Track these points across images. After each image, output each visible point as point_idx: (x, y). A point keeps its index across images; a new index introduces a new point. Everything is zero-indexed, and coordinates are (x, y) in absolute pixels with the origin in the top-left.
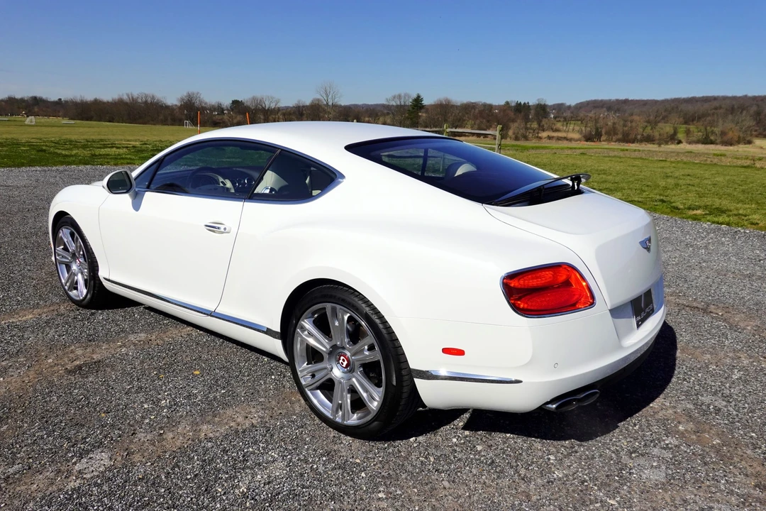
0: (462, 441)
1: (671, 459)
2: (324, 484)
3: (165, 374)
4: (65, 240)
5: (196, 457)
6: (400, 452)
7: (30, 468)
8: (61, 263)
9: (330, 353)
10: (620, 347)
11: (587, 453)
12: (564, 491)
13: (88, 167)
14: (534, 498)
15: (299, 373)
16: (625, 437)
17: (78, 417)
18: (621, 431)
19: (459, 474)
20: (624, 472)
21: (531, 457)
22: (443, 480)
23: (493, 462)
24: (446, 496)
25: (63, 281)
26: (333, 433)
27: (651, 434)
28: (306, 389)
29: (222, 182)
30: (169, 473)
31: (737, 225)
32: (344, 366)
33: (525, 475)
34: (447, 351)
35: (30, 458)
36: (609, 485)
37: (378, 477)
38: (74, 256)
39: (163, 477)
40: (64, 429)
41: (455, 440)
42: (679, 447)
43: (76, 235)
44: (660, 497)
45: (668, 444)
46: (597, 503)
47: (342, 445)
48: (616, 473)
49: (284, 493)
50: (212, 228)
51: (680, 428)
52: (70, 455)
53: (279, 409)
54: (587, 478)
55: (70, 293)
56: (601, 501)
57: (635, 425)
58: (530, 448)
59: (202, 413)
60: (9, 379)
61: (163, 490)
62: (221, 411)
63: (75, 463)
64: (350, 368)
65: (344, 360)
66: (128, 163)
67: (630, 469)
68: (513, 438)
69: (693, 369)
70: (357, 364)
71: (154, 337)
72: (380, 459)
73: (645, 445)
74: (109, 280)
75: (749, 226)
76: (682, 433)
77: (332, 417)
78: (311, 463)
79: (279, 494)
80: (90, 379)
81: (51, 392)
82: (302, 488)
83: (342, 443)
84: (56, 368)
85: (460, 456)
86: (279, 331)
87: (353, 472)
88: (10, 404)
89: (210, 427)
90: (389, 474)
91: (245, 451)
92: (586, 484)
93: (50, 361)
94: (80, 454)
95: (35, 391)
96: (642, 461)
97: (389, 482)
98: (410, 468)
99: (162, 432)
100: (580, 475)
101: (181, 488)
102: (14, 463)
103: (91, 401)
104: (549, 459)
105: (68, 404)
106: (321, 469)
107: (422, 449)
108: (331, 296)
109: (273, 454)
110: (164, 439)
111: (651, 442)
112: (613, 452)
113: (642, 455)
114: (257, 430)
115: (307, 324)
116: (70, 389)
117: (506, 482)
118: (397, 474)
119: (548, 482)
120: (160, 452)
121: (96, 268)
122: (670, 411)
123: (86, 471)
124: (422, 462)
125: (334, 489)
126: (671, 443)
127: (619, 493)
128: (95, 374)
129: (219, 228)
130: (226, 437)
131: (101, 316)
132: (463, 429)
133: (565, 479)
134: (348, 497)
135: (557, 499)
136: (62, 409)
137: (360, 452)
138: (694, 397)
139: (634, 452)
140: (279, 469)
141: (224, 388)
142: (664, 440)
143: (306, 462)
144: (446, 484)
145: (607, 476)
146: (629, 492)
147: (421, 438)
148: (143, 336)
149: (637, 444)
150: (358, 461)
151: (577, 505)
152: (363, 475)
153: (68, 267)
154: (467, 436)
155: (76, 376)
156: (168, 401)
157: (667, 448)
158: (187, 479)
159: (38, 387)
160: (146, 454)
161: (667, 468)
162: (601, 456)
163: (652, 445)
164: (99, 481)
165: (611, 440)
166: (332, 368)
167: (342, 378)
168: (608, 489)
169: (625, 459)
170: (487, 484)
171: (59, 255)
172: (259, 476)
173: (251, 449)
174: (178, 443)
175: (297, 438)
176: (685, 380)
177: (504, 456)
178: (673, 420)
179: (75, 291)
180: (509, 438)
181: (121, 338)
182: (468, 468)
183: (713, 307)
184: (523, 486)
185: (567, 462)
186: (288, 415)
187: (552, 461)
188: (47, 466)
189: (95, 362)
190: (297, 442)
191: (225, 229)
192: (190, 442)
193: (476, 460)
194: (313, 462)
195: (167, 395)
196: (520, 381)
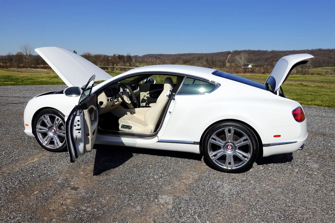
1: (314, 162)
6: (252, 174)
11: (295, 164)
12: (303, 174)
14: (299, 177)
15: (210, 155)
17: (131, 188)
19: (275, 176)
21: (285, 168)
23: (278, 171)
24: (279, 181)
28: (213, 161)
32: (230, 149)
33: (290, 172)
34: (275, 136)
35: (138, 204)
36: (310, 170)
37: (257, 181)
39: (196, 197)
42: (312, 159)
43: (57, 117)
46: (313, 174)
47: (234, 176)
52: (152, 199)
53: (198, 171)
54: (304, 170)
58: (281, 166)
61: (203, 200)
62: (181, 175)
63: (159, 201)
64: (233, 149)
65: (230, 147)
67: (309, 166)
68: (274, 164)
70: (237, 147)
72: (250, 177)
76: (308, 155)
79: (238, 192)
81: (104, 183)
82: (242, 189)
85: (268, 172)
86: (199, 141)
87: (248, 182)
89: (185, 180)
94: (155, 198)
96: (309, 163)
97: (261, 182)
98: (260, 177)
99: (172, 185)
100: (301, 169)
103: (127, 182)
105: (119, 185)
106: (239, 183)
107: (256, 172)
108: (228, 125)
109: (219, 183)
114: (202, 178)
115: (214, 137)
116: (111, 181)
117: (288, 175)
119: (297, 173)
127: (314, 171)
130: (196, 182)
132: (258, 165)
133: (299, 171)
137: (241, 177)
140: (227, 186)
142: (307, 158)
144: (275, 179)
145: (307, 168)
149: (303, 160)
150: (245, 179)
152: (252, 182)
154: (262, 167)
155: (104, 176)
162: (299, 164)
165: (296, 160)
167: (230, 153)
169: (305, 164)
170: (284, 176)
174: (183, 187)
184: (293, 175)
185: (294, 167)
186: (204, 172)
187: (291, 168)
188: (150, 204)
193: (274, 171)
194: (233, 182)
196: (296, 142)
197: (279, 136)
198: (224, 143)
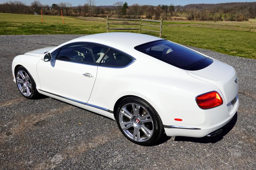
0: (176, 145)
1: (242, 148)
2: (136, 162)
3: (69, 124)
4: (21, 75)
5: (91, 155)
6: (157, 150)
7: (36, 162)
8: (19, 83)
9: (132, 119)
10: (229, 116)
11: (216, 147)
12: (211, 161)
14: (203, 164)
15: (121, 125)
16: (226, 142)
17: (45, 142)
18: (225, 139)
19: (178, 157)
20: (228, 154)
21: (199, 150)
22: (173, 159)
23: (187, 152)
24: (175, 164)
25: (20, 90)
26: (133, 144)
27: (234, 140)
28: (123, 130)
29: (79, 54)
30: (84, 161)
31: (248, 57)
32: (138, 123)
33: (198, 156)
34: (176, 119)
35: (34, 158)
36: (225, 158)
37: (152, 159)
38: (24, 80)
39: (83, 162)
40: (42, 147)
41: (173, 145)
42: (243, 144)
43: (26, 74)
44: (240, 161)
45: (240, 143)
46: (222, 164)
47: (138, 148)
48: (226, 154)
49: (124, 166)
50: (86, 75)
51: (243, 137)
52: (48, 156)
53: (113, 136)
54: (218, 156)
55: (23, 94)
56: (223, 164)
57: (229, 137)
58: (197, 146)
59: (87, 138)
60: (14, 129)
61: (84, 167)
62: (94, 138)
63: (51, 159)
64: (140, 123)
65: (137, 121)
66: (20, 34)
67: (230, 153)
68: (191, 143)
69: (243, 116)
70: (143, 123)
71: (60, 110)
72: (151, 152)
73: (233, 144)
74: (41, 90)
76: (244, 139)
77: (133, 139)
78: (129, 155)
79: (123, 166)
80: (43, 127)
81: (32, 133)
82: (130, 164)
83: (137, 147)
84: (29, 124)
85: (176, 150)
86: (113, 111)
87: (144, 157)
88: (19, 138)
89: (92, 143)
90: (156, 158)
91: (107, 152)
92: (217, 158)
93: (26, 121)
94: (51, 156)
95: (25, 133)
96: (233, 149)
97: (156, 160)
98: (161, 155)
99: (76, 146)
100: (215, 155)
101: (90, 166)
102: (30, 160)
103: (47, 136)
104: (204, 150)
105: (39, 137)
106: (133, 157)
107: (163, 148)
108: (134, 101)
109: (116, 152)
110: (78, 149)
111: (235, 143)
112: (224, 147)
113: (233, 148)
114: (108, 144)
115: (124, 109)
116: (38, 132)
117: (192, 159)
118: (158, 157)
119: (206, 158)
120: (78, 154)
121: (35, 86)
122: (239, 132)
123: (56, 162)
124: (165, 153)
125: (140, 164)
126: (241, 143)
127: (228, 161)
128: (44, 125)
129: (89, 76)
130: (98, 147)
131: (37, 102)
132: (174, 140)
133: (211, 157)
134: (145, 166)
135: (210, 164)
136: (38, 139)
137: (144, 150)
138: (245, 126)
139: (230, 147)
140: (119, 158)
141: (91, 129)
142: (239, 142)
143: (128, 155)
144: (174, 160)
145: (223, 155)
146: (231, 160)
147: (162, 145)
148: (55, 110)
149: (230, 144)
150: (144, 154)
151: (216, 165)
152: (147, 158)
153: (22, 85)
154: (176, 143)
155: (38, 126)
156: (74, 135)
157: (240, 145)
158: (91, 163)
159: (26, 131)
160: (74, 154)
161: (241, 152)
162: (220, 148)
163: (235, 144)
164: (62, 165)
165: (222, 143)
166: (133, 123)
167: (137, 127)
168: (224, 159)
169: (228, 149)
170: (187, 160)
171: (18, 80)
172: (114, 161)
173: (108, 151)
174: (83, 150)
175: (122, 146)
176: (241, 120)
177: (190, 150)
178: (240, 135)
179: (25, 93)
180: (190, 143)
181: (48, 111)
182: (180, 154)
183: (246, 92)
184: (198, 160)
185: (210, 151)
186: (116, 138)
187: (205, 151)
188: (42, 161)
189: (43, 121)
190: (123, 148)
191: (91, 76)
192: (87, 149)
193: (182, 151)
194: (130, 155)
195: (73, 132)
196: (200, 129)
197: (181, 120)
198: (132, 117)
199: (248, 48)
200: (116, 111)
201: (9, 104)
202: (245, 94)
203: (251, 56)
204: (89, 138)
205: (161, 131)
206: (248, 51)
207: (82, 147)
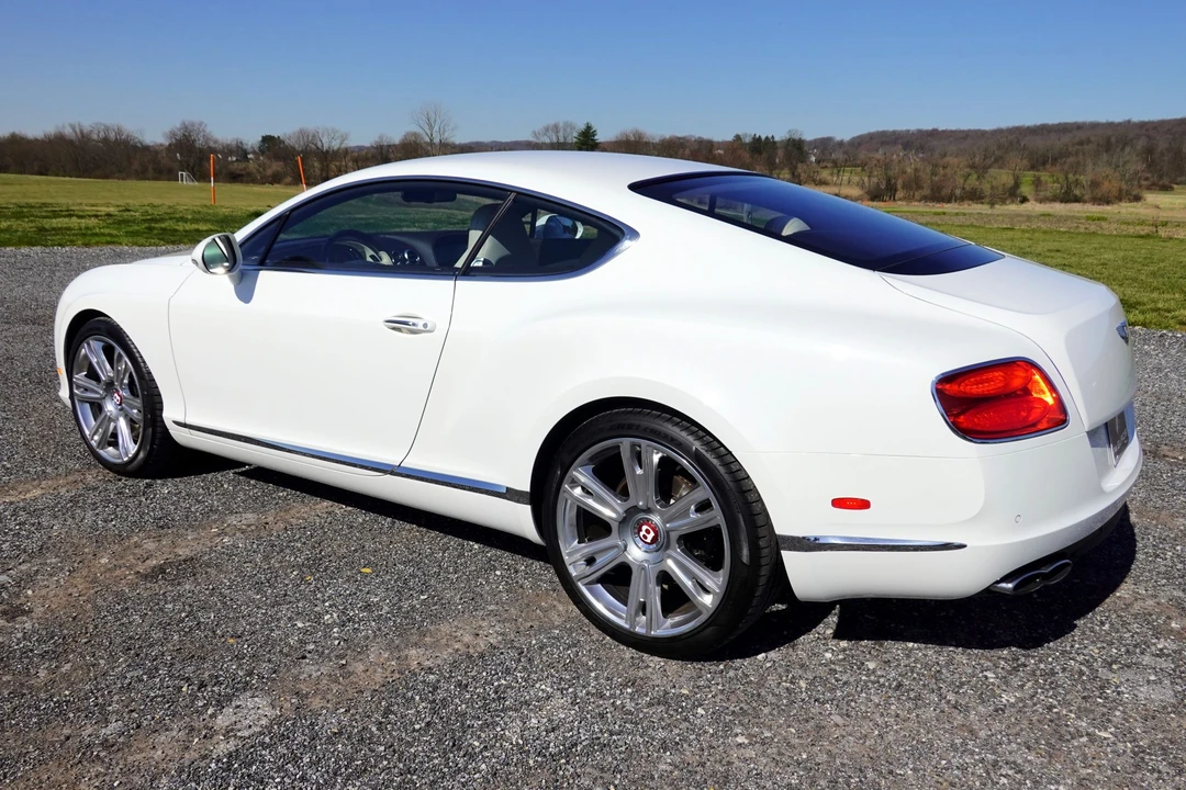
0: (841, 657)
1: (1174, 671)
2: (642, 728)
3: (313, 574)
4: (94, 361)
5: (417, 698)
6: (747, 676)
7: (138, 727)
8: (83, 401)
9: (623, 522)
10: (1101, 492)
11: (1042, 666)
12: (1026, 722)
13: (38, 249)
14: (982, 734)
15: (566, 558)
16: (1093, 642)
17: (188, 645)
18: (1084, 633)
19: (853, 704)
20: (1108, 691)
21: (957, 676)
22: (830, 714)
23: (900, 685)
24: (844, 737)
25: (87, 432)
26: (629, 653)
27: (1132, 636)
28: (579, 584)
29: (372, 257)
30: (381, 723)
31: (1159, 325)
32: (649, 540)
33: (957, 702)
34: (839, 503)
35: (132, 711)
36: (1092, 712)
37: (726, 714)
38: (110, 387)
39: (374, 729)
40: (172, 664)
41: (828, 655)
42: (1180, 653)
43: (118, 350)
44: (1174, 724)
45: (1161, 650)
46: (1082, 736)
47: (650, 670)
48: (1097, 693)
49: (584, 743)
50: (398, 325)
51: (1173, 625)
52: (201, 704)
53: (525, 620)
54: (1055, 703)
55: (101, 452)
56: (1088, 734)
57: (1103, 624)
58: (950, 662)
59: (401, 631)
60: (44, 592)
61: (382, 748)
62: (432, 628)
63: (213, 716)
64: (660, 543)
65: (648, 532)
67: (1117, 687)
68: (919, 649)
69: (1164, 540)
70: (674, 536)
71: (270, 519)
72: (720, 687)
73: (1128, 651)
74: (185, 425)
75: (1178, 327)
76: (1179, 633)
77: (627, 626)
78: (610, 698)
79: (576, 745)
80: (187, 587)
81: (127, 609)
82: (611, 735)
83: (648, 666)
84: (118, 572)
85: (845, 678)
86: (528, 489)
87: (682, 707)
88: (61, 631)
89: (421, 651)
90: (741, 709)
91: (496, 684)
92: (1055, 710)
93: (104, 561)
94: (218, 701)
95: (95, 607)
96: (1129, 674)
97: (747, 721)
98: (770, 698)
99: (344, 662)
100: (1042, 697)
101: (410, 745)
102: (107, 722)
103: (202, 620)
104: (986, 677)
105: (164, 627)
106: (630, 706)
107: (779, 670)
108: (630, 426)
109: (543, 687)
110: (350, 674)
111: (1135, 646)
112: (1081, 664)
113: (1128, 667)
114: (502, 653)
115: (582, 475)
116: (158, 604)
117: (930, 713)
118: (754, 708)
119: (996, 711)
120: (351, 693)
121: (158, 406)
122: (1150, 602)
123: (239, 726)
124: (787, 689)
125: (662, 734)
126: (1165, 648)
127: (1109, 721)
128: (192, 579)
129: (414, 324)
130: (455, 665)
131: (164, 488)
132: (833, 638)
133: (1021, 705)
134: (689, 745)
135: (1018, 734)
136: (156, 635)
137: (682, 679)
138: (1180, 580)
139: (1115, 662)
140: (560, 708)
141: (422, 593)
142: (1155, 644)
143: (602, 696)
144: (838, 719)
145: (1084, 698)
146: (1125, 719)
147: (773, 654)
148: (251, 517)
149: (1115, 651)
150: (685, 692)
151: (1053, 741)
152: (700, 711)
153: (97, 408)
154: (844, 650)
155: (160, 583)
156: (335, 615)
157: (1161, 654)
158: (414, 730)
159: (100, 602)
160: (329, 697)
161: (1172, 683)
162: (1064, 670)
163: (1138, 650)
164: (267, 740)
165: (1072, 646)
166: (626, 547)
167: (646, 561)
168: (1091, 716)
169: (1103, 673)
170: (902, 716)
171: (78, 387)
172: (533, 720)
173: (503, 682)
174: (378, 678)
175: (572, 661)
176: (1158, 556)
177: (915, 675)
178: (1159, 615)
179: (111, 449)
180: (912, 649)
181: (215, 521)
182: (864, 695)
183: (1166, 447)
184: (959, 719)
185: (1016, 681)
186: (544, 629)
187: (992, 680)
188: (168, 722)
189: (185, 561)
190: (576, 669)
191: (425, 325)
192: (397, 675)
193: (873, 683)
194: (612, 696)
195: (330, 606)
196: (962, 546)
197: (864, 504)
198: (621, 510)
199: (1152, 291)
200: (543, 493)
201: (28, 496)
202: (1165, 456)
203: (1172, 322)
204: (408, 627)
205: (764, 571)
206: (1153, 301)
207: (374, 666)
